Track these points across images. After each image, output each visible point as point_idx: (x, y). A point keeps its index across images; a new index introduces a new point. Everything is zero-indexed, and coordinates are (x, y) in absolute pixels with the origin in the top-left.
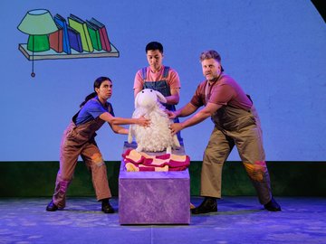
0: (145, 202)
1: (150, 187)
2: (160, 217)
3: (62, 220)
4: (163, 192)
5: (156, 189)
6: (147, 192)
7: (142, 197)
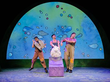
0: (54, 72)
1: (55, 69)
2: (58, 75)
3: (37, 75)
4: (58, 70)
5: (56, 69)
6: (55, 70)
7: (54, 71)
